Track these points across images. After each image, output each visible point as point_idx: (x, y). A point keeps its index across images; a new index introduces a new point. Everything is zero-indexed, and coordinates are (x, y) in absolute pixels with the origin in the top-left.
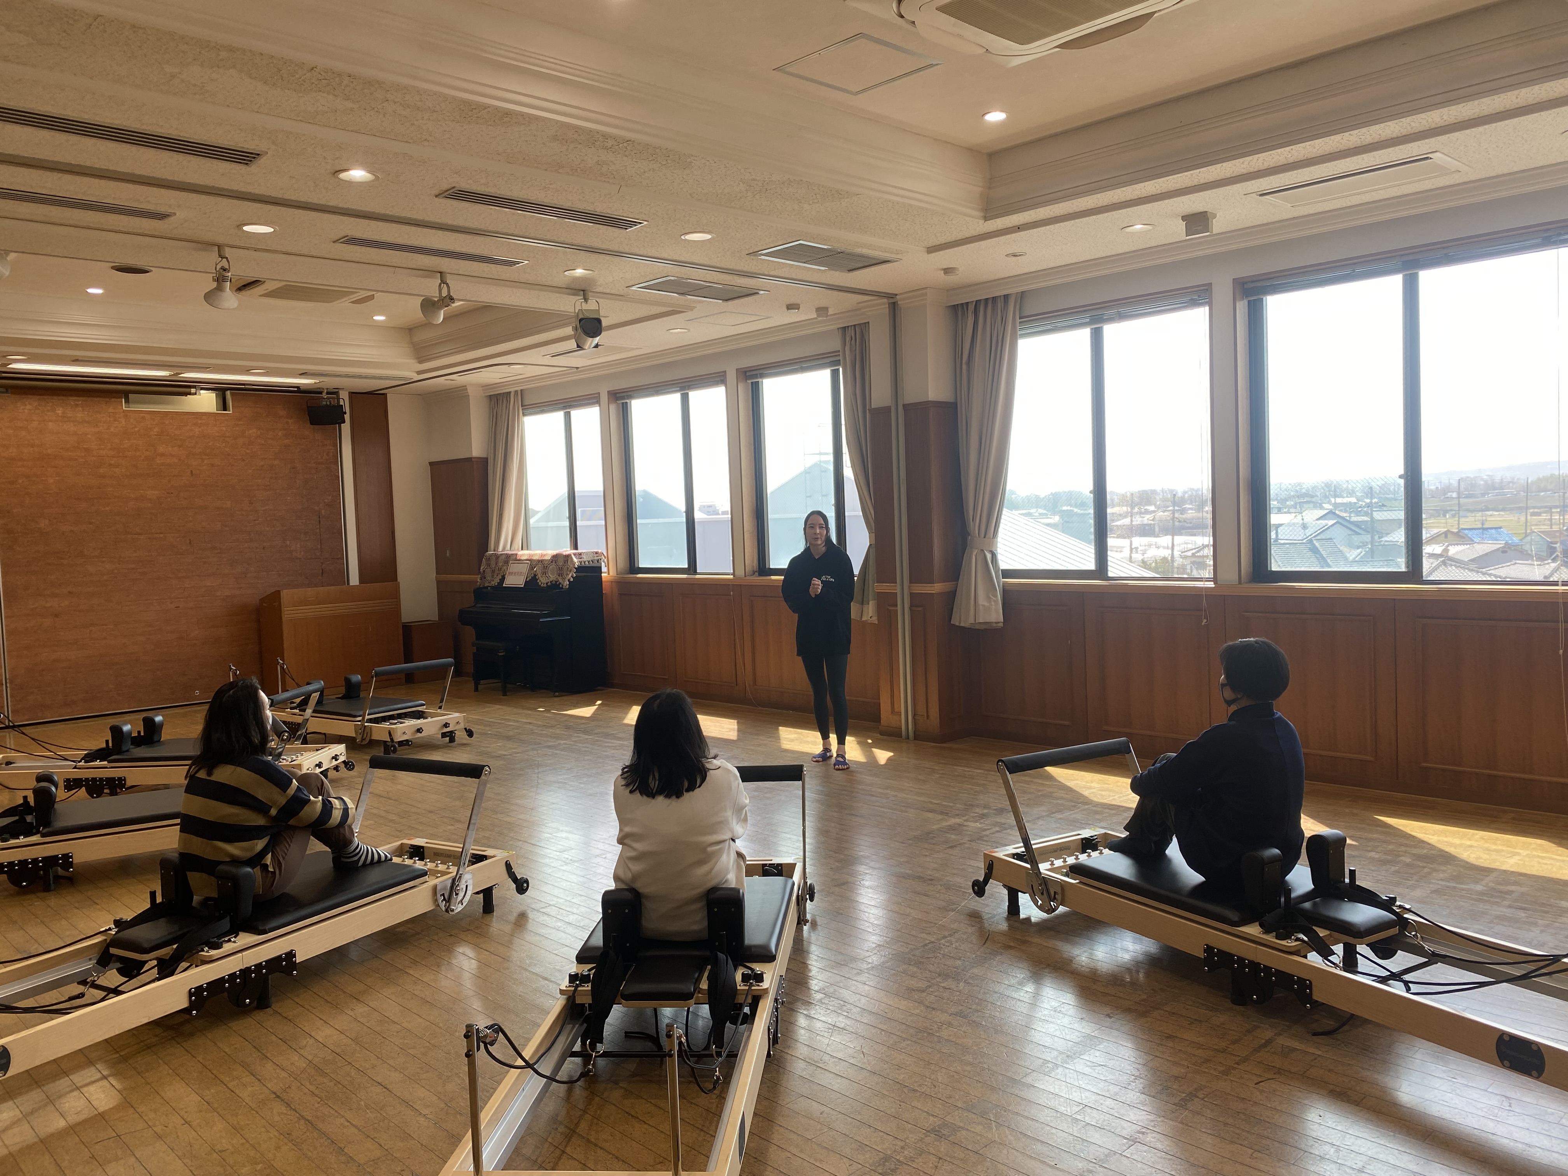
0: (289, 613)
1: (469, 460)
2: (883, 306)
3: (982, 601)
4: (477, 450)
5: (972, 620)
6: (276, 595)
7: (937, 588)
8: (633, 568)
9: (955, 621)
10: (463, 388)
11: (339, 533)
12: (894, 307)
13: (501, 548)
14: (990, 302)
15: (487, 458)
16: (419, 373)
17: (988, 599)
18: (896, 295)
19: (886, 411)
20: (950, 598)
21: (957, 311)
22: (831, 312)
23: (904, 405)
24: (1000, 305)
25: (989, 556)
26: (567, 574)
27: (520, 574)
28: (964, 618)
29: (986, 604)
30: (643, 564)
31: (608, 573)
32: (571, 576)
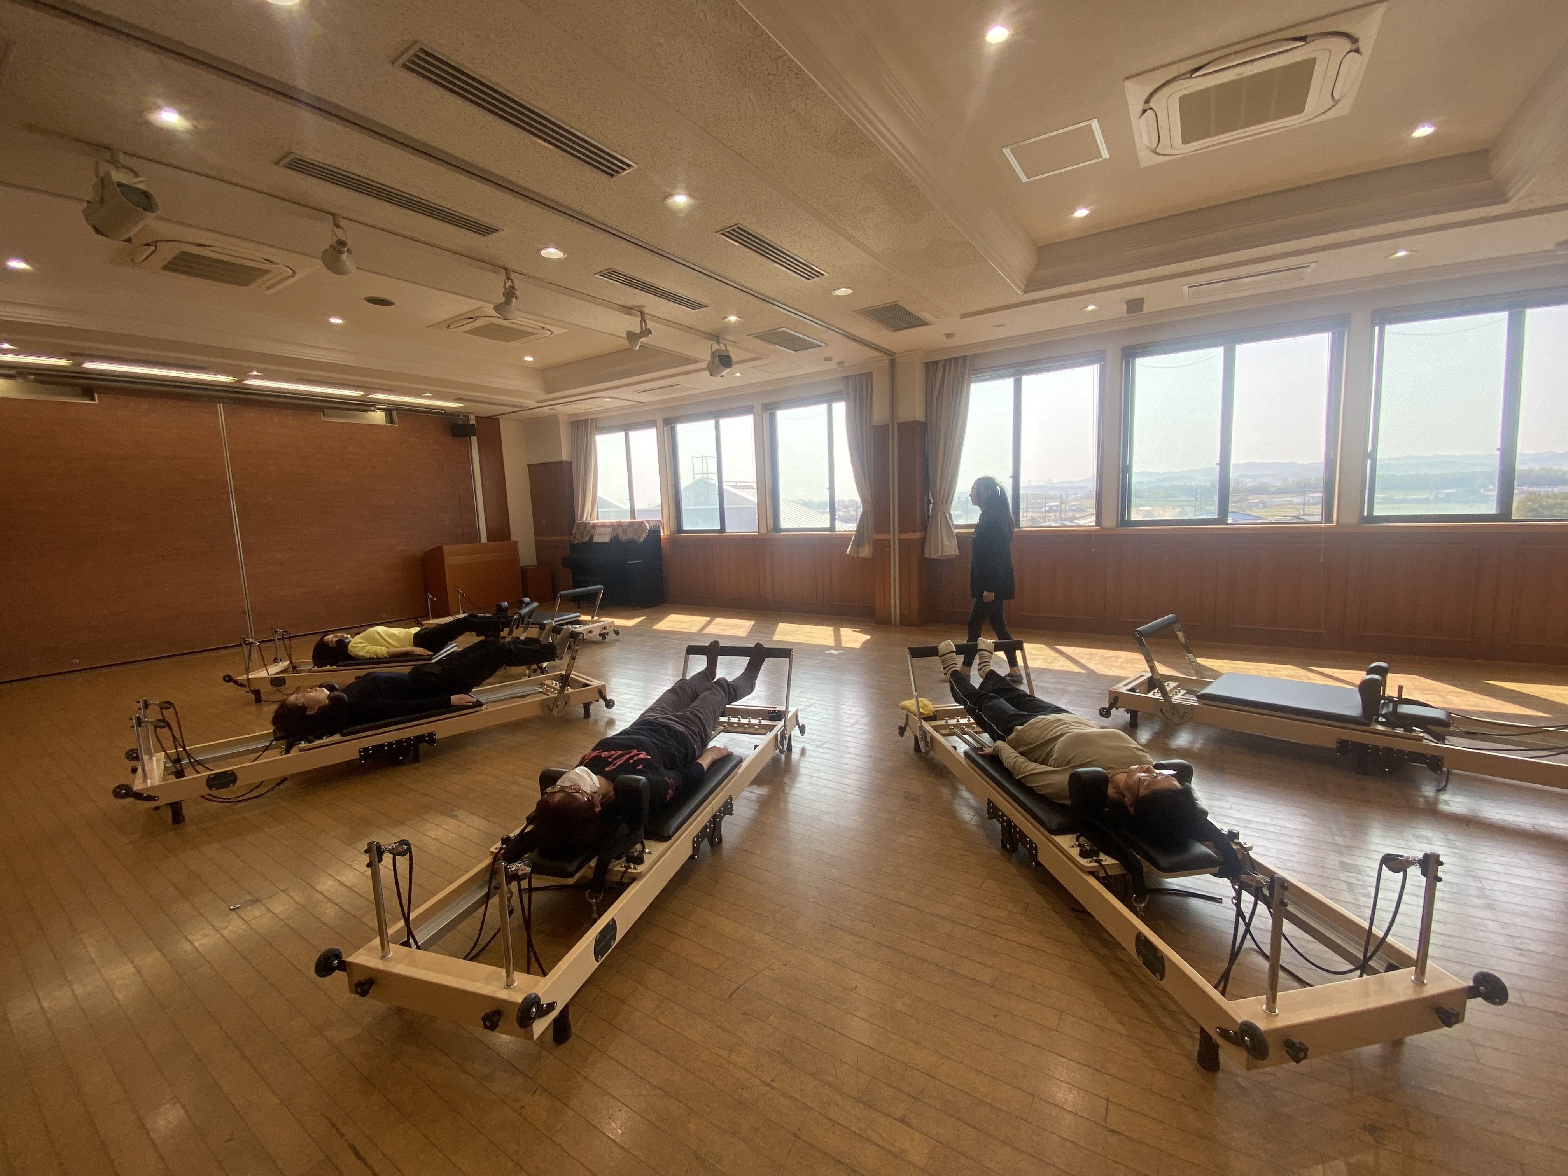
0: (450, 561)
1: (561, 462)
2: (885, 360)
3: (946, 542)
4: (565, 456)
5: (940, 554)
6: (439, 550)
7: (917, 535)
8: (679, 529)
9: (927, 555)
10: (556, 416)
11: (473, 509)
12: (893, 362)
13: (584, 520)
14: (953, 360)
15: (571, 463)
16: (538, 402)
17: (950, 541)
18: (895, 353)
19: (886, 427)
20: (923, 540)
21: (930, 367)
22: (846, 364)
23: (898, 424)
24: (960, 362)
25: (948, 515)
26: (642, 534)
27: (606, 534)
28: (933, 553)
29: (949, 544)
30: (685, 528)
31: (664, 533)
32: (644, 535)
